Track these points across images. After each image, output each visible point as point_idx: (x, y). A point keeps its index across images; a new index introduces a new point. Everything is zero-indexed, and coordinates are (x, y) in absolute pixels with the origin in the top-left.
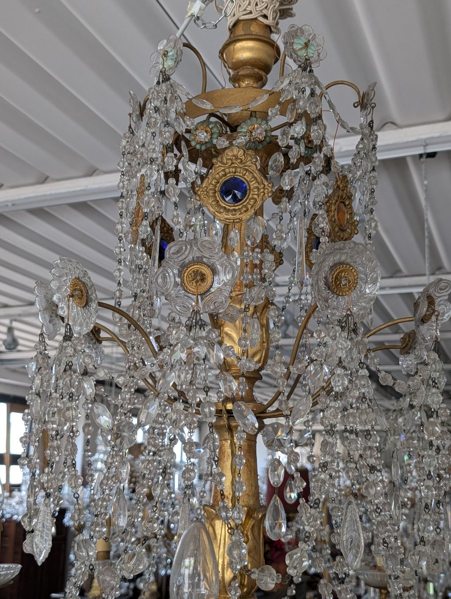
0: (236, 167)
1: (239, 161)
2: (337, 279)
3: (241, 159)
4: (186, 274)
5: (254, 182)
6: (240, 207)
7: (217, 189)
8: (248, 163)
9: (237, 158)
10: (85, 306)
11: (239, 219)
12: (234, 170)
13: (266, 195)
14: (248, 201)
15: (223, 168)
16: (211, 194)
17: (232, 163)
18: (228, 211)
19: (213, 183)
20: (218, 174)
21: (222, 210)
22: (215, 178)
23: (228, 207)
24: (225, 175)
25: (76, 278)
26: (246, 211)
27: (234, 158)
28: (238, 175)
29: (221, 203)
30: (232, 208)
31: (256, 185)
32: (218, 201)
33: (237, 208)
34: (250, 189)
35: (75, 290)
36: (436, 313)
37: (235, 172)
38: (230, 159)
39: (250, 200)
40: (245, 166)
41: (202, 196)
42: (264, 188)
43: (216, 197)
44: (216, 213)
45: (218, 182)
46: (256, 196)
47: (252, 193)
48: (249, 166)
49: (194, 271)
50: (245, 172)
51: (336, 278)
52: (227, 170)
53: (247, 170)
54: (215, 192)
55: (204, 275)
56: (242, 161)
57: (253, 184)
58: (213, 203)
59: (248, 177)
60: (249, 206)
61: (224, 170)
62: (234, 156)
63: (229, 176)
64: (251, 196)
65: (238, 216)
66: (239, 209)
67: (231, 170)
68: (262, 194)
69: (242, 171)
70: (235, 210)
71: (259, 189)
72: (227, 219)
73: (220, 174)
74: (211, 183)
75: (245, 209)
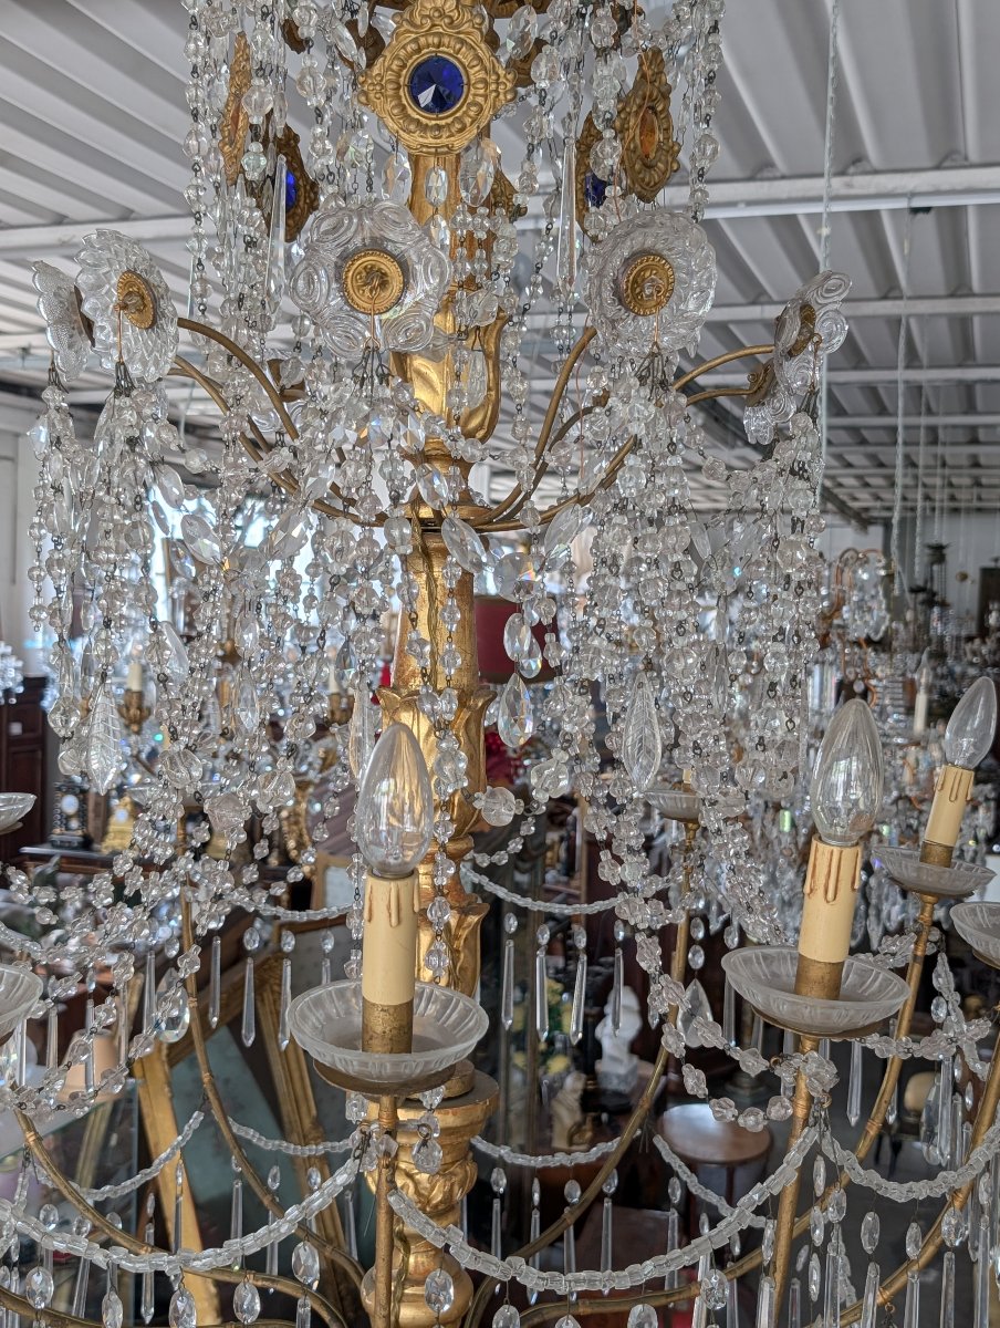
0: (440, 35)
1: (447, 20)
2: (637, 282)
3: (450, 17)
4: (350, 274)
5: (477, 68)
6: (450, 120)
7: (402, 79)
8: (465, 27)
9: (442, 15)
10: (151, 327)
11: (447, 146)
12: (436, 40)
13: (501, 97)
14: (464, 108)
15: (413, 36)
16: (390, 92)
17: (434, 26)
18: (425, 128)
19: (394, 67)
20: (404, 47)
21: (412, 127)
22: (397, 57)
23: (424, 121)
24: (419, 50)
25: (129, 271)
26: (461, 131)
27: (436, 14)
28: (446, 52)
29: (410, 111)
30: (434, 122)
31: (482, 75)
32: (404, 108)
33: (443, 122)
34: (469, 84)
35: (130, 293)
36: (816, 339)
37: (439, 46)
38: (428, 16)
39: (468, 108)
40: (459, 33)
41: (372, 95)
42: (497, 82)
43: (400, 98)
44: (401, 132)
45: (404, 66)
46: (480, 100)
47: (473, 91)
48: (468, 33)
49: (365, 268)
50: (458, 46)
51: (635, 281)
52: (422, 40)
53: (463, 42)
54: (398, 88)
55: (385, 274)
56: (452, 22)
57: (475, 73)
58: (395, 111)
59: (465, 57)
60: (468, 121)
61: (415, 40)
62: (437, 9)
63: (426, 53)
64: (471, 97)
65: (444, 141)
66: (448, 124)
67: (430, 40)
68: (494, 94)
69: (452, 43)
70: (439, 128)
71: (485, 82)
72: (422, 146)
73: (409, 49)
74: (389, 68)
75: (458, 126)
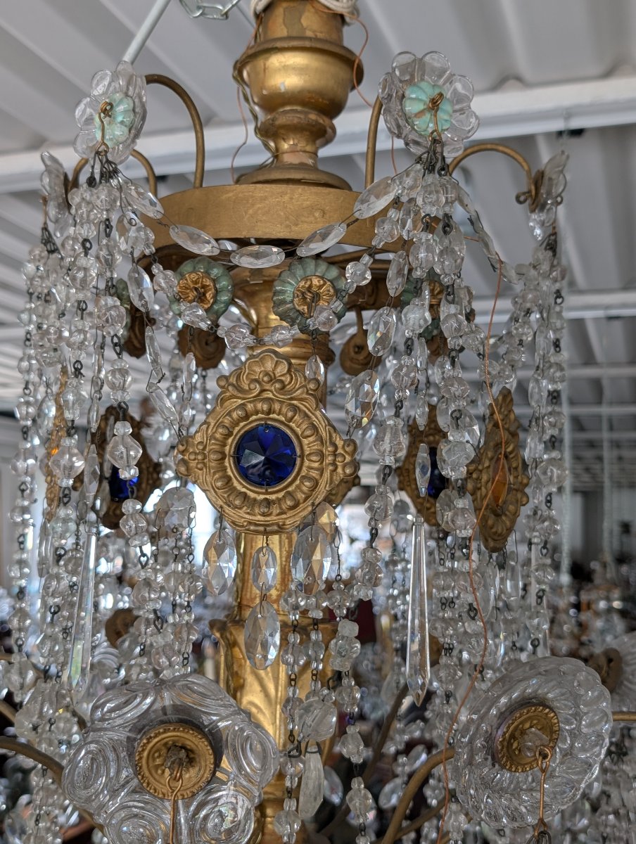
0: (270, 401)
1: (278, 386)
3: (282, 382)
4: (145, 754)
5: (311, 439)
6: (280, 495)
7: (227, 448)
8: (299, 393)
9: (272, 379)
11: (278, 525)
12: (265, 407)
13: (340, 470)
14: (298, 482)
15: (240, 402)
16: (213, 464)
17: (263, 391)
18: (252, 504)
19: (218, 436)
20: (229, 414)
21: (239, 502)
22: (222, 425)
23: (252, 495)
24: (247, 417)
26: (292, 508)
27: (266, 379)
28: (276, 419)
29: (236, 484)
30: (262, 497)
31: (316, 447)
32: (229, 479)
33: (273, 497)
34: (302, 456)
37: (269, 412)
38: (257, 381)
39: (302, 482)
40: (292, 399)
41: (193, 464)
42: (335, 454)
43: (225, 469)
44: (225, 506)
45: (230, 434)
46: (314, 474)
47: (307, 463)
48: (301, 400)
49: (166, 744)
50: (290, 414)
52: (250, 406)
53: (296, 409)
54: (223, 458)
55: (192, 751)
56: (284, 387)
57: (310, 444)
58: (219, 484)
59: (298, 426)
60: (301, 497)
61: (242, 406)
62: (267, 374)
63: (254, 421)
64: (304, 470)
65: (273, 518)
66: (279, 500)
67: (259, 406)
68: (331, 468)
69: (284, 410)
70: (268, 503)
71: (322, 455)
72: (250, 523)
73: (235, 415)
74: (212, 437)
75: (289, 503)
